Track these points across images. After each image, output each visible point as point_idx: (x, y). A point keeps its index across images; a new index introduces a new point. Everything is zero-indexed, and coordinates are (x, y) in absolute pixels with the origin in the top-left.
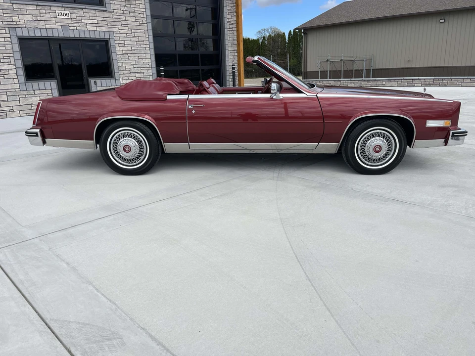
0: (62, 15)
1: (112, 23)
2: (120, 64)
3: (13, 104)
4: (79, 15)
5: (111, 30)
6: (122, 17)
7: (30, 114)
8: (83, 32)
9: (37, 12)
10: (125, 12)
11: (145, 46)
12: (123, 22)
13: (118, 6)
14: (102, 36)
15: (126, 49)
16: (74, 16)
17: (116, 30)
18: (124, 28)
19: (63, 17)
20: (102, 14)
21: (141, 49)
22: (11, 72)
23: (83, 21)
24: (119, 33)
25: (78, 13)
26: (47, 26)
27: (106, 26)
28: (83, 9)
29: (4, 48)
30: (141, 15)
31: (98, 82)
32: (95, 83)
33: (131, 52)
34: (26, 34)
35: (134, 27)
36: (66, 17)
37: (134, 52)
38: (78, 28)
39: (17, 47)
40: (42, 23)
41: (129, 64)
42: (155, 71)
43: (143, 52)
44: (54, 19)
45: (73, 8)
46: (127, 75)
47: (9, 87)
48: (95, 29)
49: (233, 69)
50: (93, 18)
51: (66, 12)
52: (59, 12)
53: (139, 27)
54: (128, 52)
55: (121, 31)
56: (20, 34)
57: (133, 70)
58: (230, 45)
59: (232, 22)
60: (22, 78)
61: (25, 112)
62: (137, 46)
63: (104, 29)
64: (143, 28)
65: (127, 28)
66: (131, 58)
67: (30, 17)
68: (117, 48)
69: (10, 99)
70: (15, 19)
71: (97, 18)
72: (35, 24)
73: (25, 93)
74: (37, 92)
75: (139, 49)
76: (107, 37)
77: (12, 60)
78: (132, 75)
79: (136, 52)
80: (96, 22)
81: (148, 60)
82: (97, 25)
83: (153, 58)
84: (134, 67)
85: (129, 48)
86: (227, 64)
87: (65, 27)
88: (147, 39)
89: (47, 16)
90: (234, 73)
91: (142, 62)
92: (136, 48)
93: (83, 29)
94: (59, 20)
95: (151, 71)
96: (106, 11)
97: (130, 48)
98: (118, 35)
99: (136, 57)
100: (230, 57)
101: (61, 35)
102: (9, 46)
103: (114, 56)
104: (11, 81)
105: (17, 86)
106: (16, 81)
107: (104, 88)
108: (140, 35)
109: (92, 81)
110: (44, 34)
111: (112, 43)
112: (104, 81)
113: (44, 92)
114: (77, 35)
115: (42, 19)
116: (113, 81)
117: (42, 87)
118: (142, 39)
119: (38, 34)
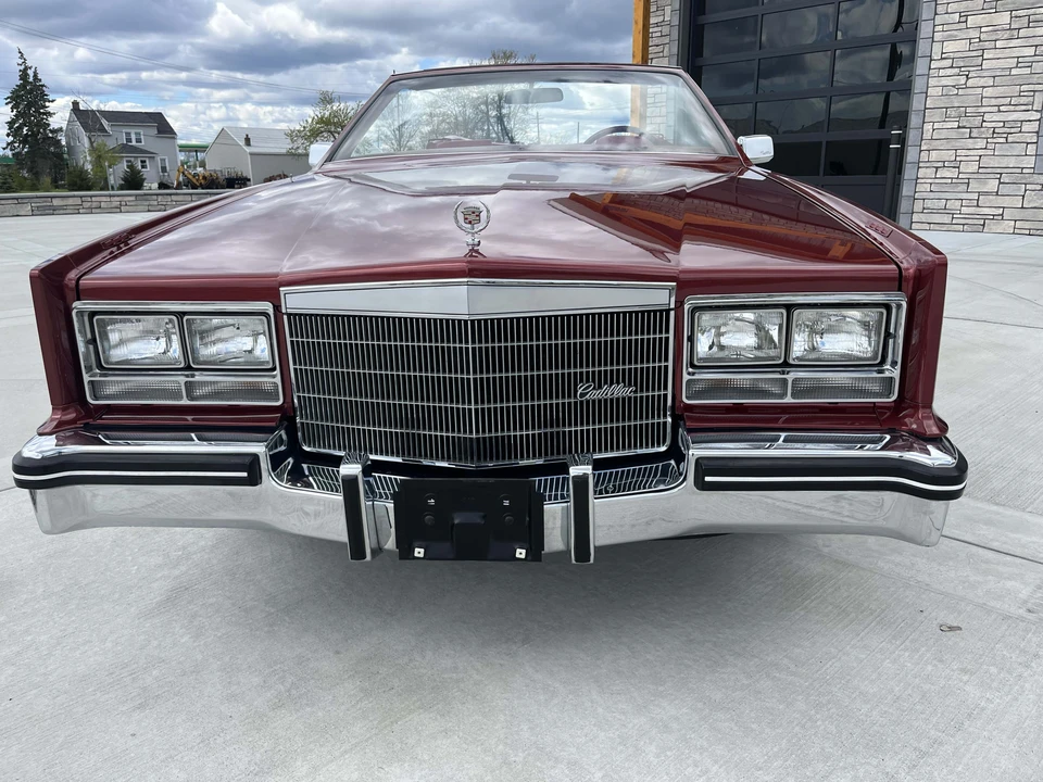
3: (1006, 202)
22: (1026, 127)
29: (1028, 71)
47: (1012, 162)
61: (1027, 225)
69: (1004, 189)
77: (1039, 98)
104: (1019, 149)
105: (1030, 162)
106: (1031, 149)
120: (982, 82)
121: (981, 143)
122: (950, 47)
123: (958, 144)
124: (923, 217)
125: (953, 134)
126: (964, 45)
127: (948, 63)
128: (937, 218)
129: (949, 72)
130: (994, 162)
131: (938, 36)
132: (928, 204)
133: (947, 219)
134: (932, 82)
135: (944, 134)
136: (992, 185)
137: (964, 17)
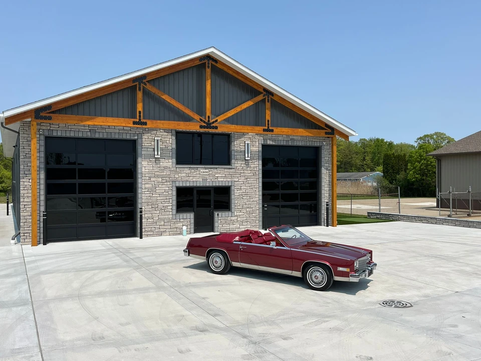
0: (204, 172)
1: (235, 175)
3: (167, 227)
5: (233, 180)
6: (242, 171)
7: (175, 234)
8: (215, 183)
9: (189, 171)
10: (244, 168)
11: (255, 189)
12: (242, 174)
13: (240, 165)
14: (227, 184)
15: (242, 191)
16: (211, 172)
17: (237, 180)
18: (242, 178)
19: (204, 174)
20: (228, 170)
21: (252, 191)
22: (169, 207)
23: (216, 175)
24: (238, 181)
25: (214, 171)
26: (194, 180)
27: (230, 177)
28: (217, 168)
29: (167, 193)
30: (255, 169)
31: (220, 214)
32: (218, 215)
33: (245, 194)
34: (181, 185)
35: (249, 177)
36: (206, 174)
37: (247, 194)
38: (212, 180)
39: (175, 193)
40: (191, 178)
41: (243, 202)
42: (261, 206)
43: (253, 193)
44: (198, 175)
45: (211, 168)
46: (240, 210)
47: (166, 217)
48: (223, 180)
49: (327, 205)
50: (223, 173)
51: (206, 171)
52: (202, 171)
53: (253, 177)
54: (243, 194)
55: (240, 180)
56: (177, 185)
57: (245, 206)
58: (326, 186)
59: (329, 168)
60: (174, 212)
61: (172, 233)
62: (250, 190)
63: (229, 180)
64: (256, 177)
65: (244, 178)
66: (244, 198)
67: (184, 175)
68: (236, 191)
69: (166, 224)
70: (177, 176)
71: (225, 173)
72: (187, 178)
73: (175, 221)
74: (181, 220)
76: (230, 184)
77: (171, 200)
78: (243, 209)
80: (224, 175)
81: (256, 199)
82: (224, 177)
83: (261, 198)
84: (246, 204)
86: (323, 200)
87: (205, 180)
88: (258, 184)
89: (195, 173)
90: (327, 209)
91: (252, 200)
93: (215, 180)
94: (201, 175)
95: (258, 206)
96: (231, 169)
97: (244, 191)
98: (237, 183)
99: (248, 197)
100: (326, 195)
101: (201, 185)
102: (170, 192)
103: (233, 197)
104: (168, 213)
105: (171, 216)
106: (171, 213)
107: (223, 218)
108: (253, 182)
109: (216, 214)
110: (192, 185)
111: (233, 188)
112: (223, 214)
113: (185, 220)
114: (211, 185)
115: (192, 175)
116: (230, 213)
117: (185, 217)
118: (254, 184)
119: (188, 185)
120: (156, 196)
121: (158, 212)
122: (147, 186)
123: (152, 212)
124: (146, 233)
125: (151, 210)
126: (150, 186)
127: (147, 190)
128: (149, 233)
129: (148, 192)
130: (162, 217)
131: (143, 183)
132: (146, 229)
133: (152, 233)
134: (143, 195)
135: (148, 210)
136: (163, 223)
137: (150, 178)
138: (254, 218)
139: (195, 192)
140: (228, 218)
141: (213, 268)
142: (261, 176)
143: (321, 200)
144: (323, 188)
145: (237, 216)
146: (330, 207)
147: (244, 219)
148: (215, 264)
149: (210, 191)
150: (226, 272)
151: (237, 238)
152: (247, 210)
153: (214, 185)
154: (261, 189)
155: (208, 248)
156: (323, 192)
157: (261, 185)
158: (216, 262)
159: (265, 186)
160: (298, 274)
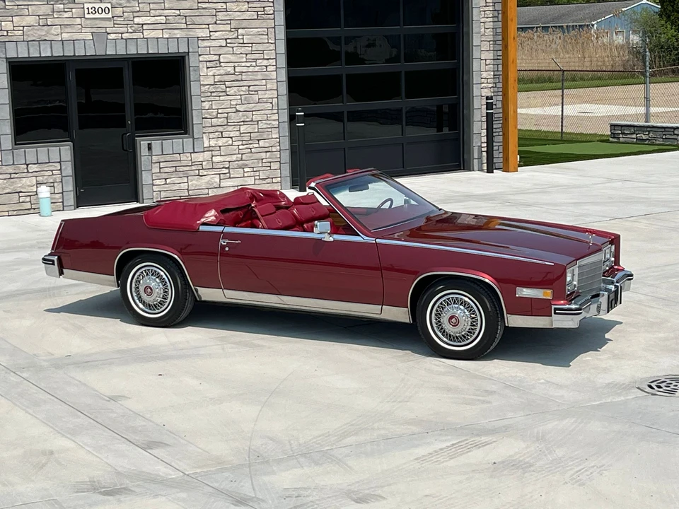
0: (96, 11)
1: (197, 20)
2: (206, 105)
4: (128, 9)
5: (192, 33)
6: (219, 6)
7: (15, 213)
8: (134, 44)
9: (47, 10)
11: (265, 63)
12: (221, 16)
14: (173, 50)
15: (222, 72)
16: (118, 11)
17: (205, 33)
18: (221, 27)
19: (97, 15)
20: (175, 4)
21: (257, 69)
23: (136, 20)
24: (209, 38)
25: (128, 5)
26: (65, 36)
27: (183, 26)
31: (156, 144)
32: (150, 147)
33: (233, 77)
34: (23, 54)
35: (245, 24)
36: (104, 15)
37: (239, 77)
38: (125, 36)
39: (4, 80)
40: (56, 30)
41: (227, 104)
42: (285, 116)
43: (259, 77)
44: (78, 20)
46: (220, 129)
48: (158, 34)
49: (489, 106)
50: (157, 13)
51: (103, 6)
52: (90, 6)
53: (257, 23)
54: (226, 78)
55: (215, 35)
56: (12, 54)
57: (234, 118)
58: (485, 46)
60: (8, 140)
62: (248, 64)
63: (178, 34)
64: (265, 25)
65: (228, 27)
66: (231, 91)
67: (31, 20)
68: (204, 71)
70: (7, 25)
71: (166, 12)
72: (42, 32)
73: (11, 169)
74: (33, 168)
75: (251, 69)
76: (183, 49)
78: (230, 128)
79: (244, 78)
80: (163, 20)
81: (268, 94)
82: (164, 26)
83: (284, 89)
84: (237, 111)
85: (229, 69)
86: (476, 91)
87: (100, 36)
88: (272, 47)
89: (66, 15)
90: (490, 118)
91: (256, 97)
92: (245, 69)
93: (135, 36)
94: (88, 22)
95: (275, 117)
97: (231, 70)
98: (206, 44)
99: (244, 89)
100: (484, 75)
101: (90, 52)
103: (194, 89)
107: (168, 158)
108: (257, 39)
109: (143, 144)
110: (58, 52)
111: (192, 61)
112: (167, 143)
113: (46, 167)
114: (121, 51)
115: (57, 21)
116: (188, 141)
117: (43, 158)
118: (260, 47)
119: (46, 53)
138: (263, 155)
139: (71, 77)
140: (183, 157)
141: (139, 308)
142: (281, 18)
143: (470, 90)
144: (476, 54)
145: (210, 149)
146: (497, 112)
147: (234, 158)
148: (144, 296)
149: (121, 70)
150: (180, 319)
151: (211, 215)
152: (243, 129)
153: (132, 50)
154: (283, 61)
155: (120, 248)
156: (476, 65)
157: (282, 48)
158: (149, 290)
159: (297, 52)
160: (399, 314)
